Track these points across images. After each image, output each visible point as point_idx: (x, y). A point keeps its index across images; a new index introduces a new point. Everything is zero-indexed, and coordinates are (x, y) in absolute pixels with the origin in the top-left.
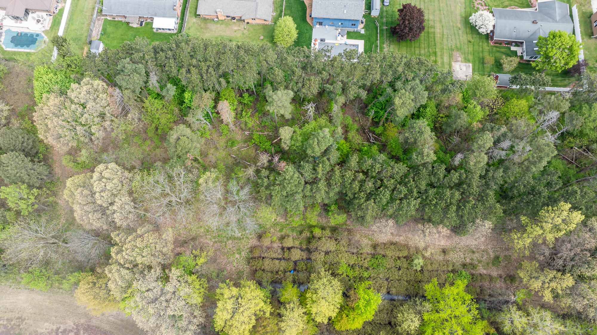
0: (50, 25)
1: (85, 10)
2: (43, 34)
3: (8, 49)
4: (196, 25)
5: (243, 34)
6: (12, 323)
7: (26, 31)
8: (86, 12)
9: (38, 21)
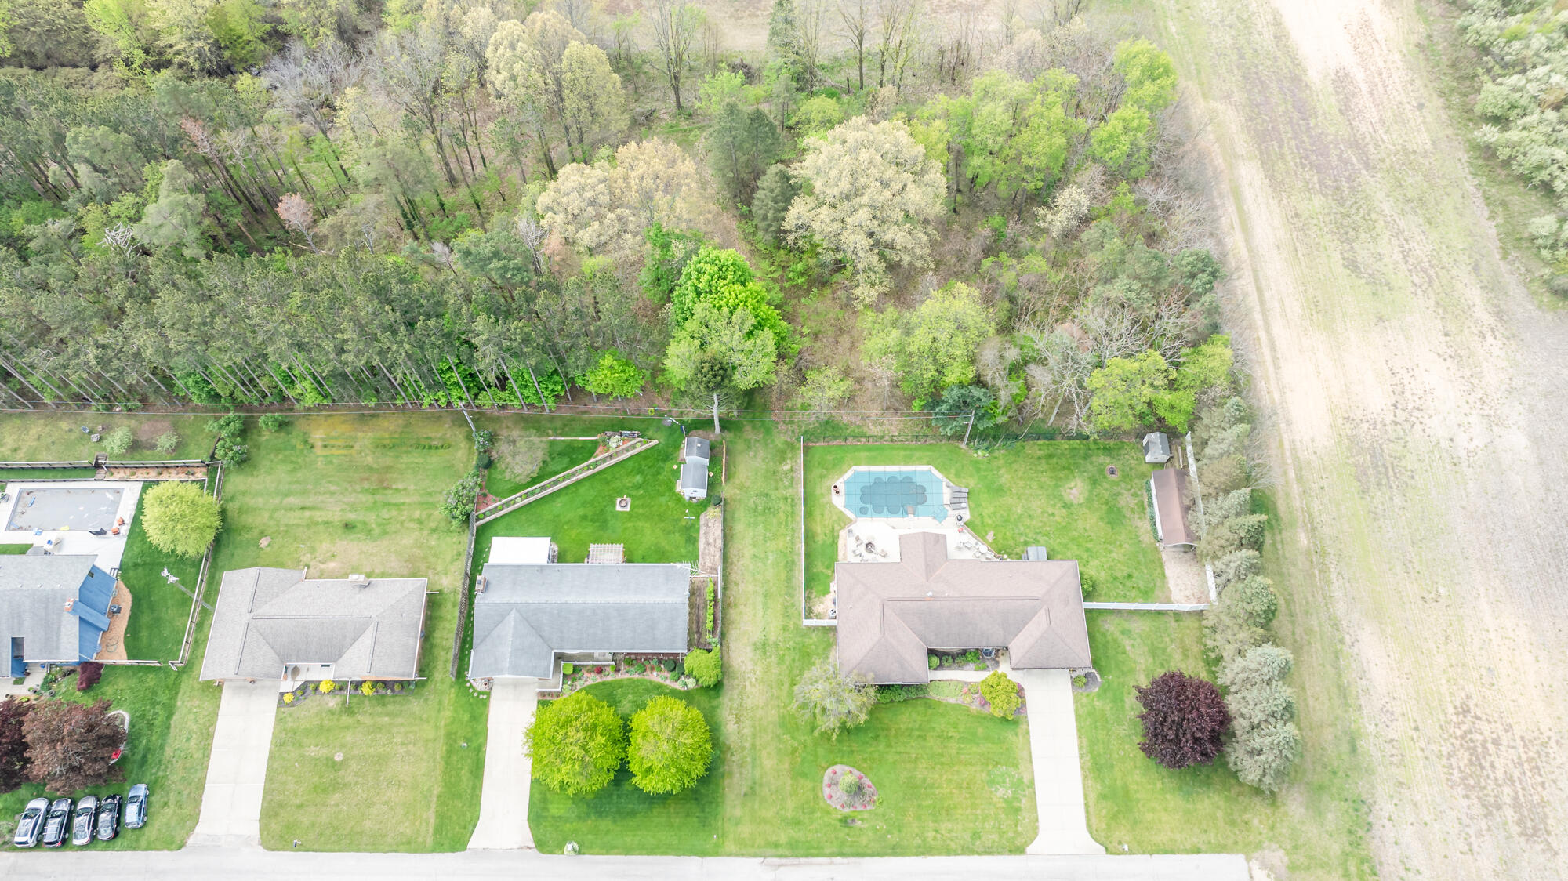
0: (841, 542)
1: (760, 599)
2: (850, 515)
3: (925, 468)
4: (439, 568)
5: (312, 550)
6: (747, 13)
7: (895, 520)
8: (755, 592)
9: (869, 546)
